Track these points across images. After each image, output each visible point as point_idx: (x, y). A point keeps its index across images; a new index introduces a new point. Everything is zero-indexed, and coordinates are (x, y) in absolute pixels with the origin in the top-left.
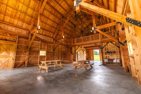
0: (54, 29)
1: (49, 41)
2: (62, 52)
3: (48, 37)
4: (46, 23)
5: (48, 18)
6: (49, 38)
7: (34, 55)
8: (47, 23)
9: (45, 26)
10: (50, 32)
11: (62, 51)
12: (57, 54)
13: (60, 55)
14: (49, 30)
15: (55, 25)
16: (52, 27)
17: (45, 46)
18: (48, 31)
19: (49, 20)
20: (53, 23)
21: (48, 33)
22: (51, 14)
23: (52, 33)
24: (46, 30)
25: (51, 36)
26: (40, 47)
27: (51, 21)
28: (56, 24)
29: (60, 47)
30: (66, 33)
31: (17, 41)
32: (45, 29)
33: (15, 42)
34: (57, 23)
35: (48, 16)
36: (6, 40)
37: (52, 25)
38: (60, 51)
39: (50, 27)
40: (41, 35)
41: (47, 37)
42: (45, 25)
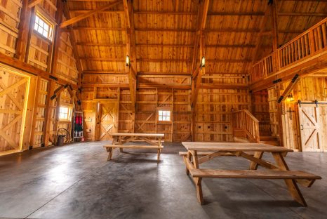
0: (185, 49)
1: (179, 84)
2: (224, 110)
3: (176, 76)
4: (162, 43)
5: (162, 29)
6: (179, 76)
7: (147, 121)
8: (164, 43)
9: (162, 52)
10: (177, 61)
11: (224, 106)
12: (206, 116)
13: (218, 119)
14: (175, 57)
15: (185, 37)
16: (178, 46)
17: (169, 98)
18: (171, 60)
19: (165, 33)
20: (178, 36)
21: (174, 67)
22: (165, 15)
23: (185, 64)
24: (166, 60)
25: (185, 70)
26: (156, 102)
27: (171, 33)
28: (187, 33)
29: (216, 97)
30: (233, 46)
31: (119, 97)
32: (164, 58)
33: (116, 98)
34: (189, 31)
35: (160, 25)
36: (107, 98)
37: (178, 41)
38: (217, 109)
39: (173, 50)
40: (160, 76)
41: (172, 76)
42: (160, 49)
